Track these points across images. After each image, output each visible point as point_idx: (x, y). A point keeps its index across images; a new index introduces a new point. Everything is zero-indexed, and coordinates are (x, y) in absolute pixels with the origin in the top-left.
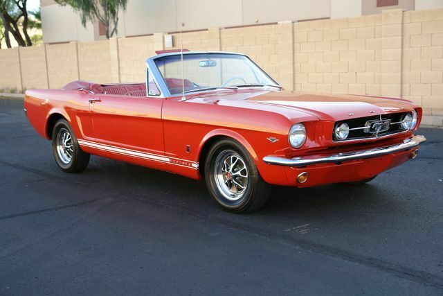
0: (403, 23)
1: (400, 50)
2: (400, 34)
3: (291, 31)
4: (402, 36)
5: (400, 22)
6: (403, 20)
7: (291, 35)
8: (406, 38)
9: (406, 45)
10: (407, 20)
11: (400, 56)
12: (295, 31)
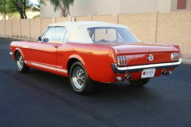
0: (157, 18)
1: (156, 28)
2: (156, 22)
3: (117, 18)
4: (157, 22)
5: (156, 17)
6: (157, 16)
7: (117, 20)
8: (158, 24)
9: (158, 27)
10: (159, 16)
11: (155, 31)
12: (119, 18)
